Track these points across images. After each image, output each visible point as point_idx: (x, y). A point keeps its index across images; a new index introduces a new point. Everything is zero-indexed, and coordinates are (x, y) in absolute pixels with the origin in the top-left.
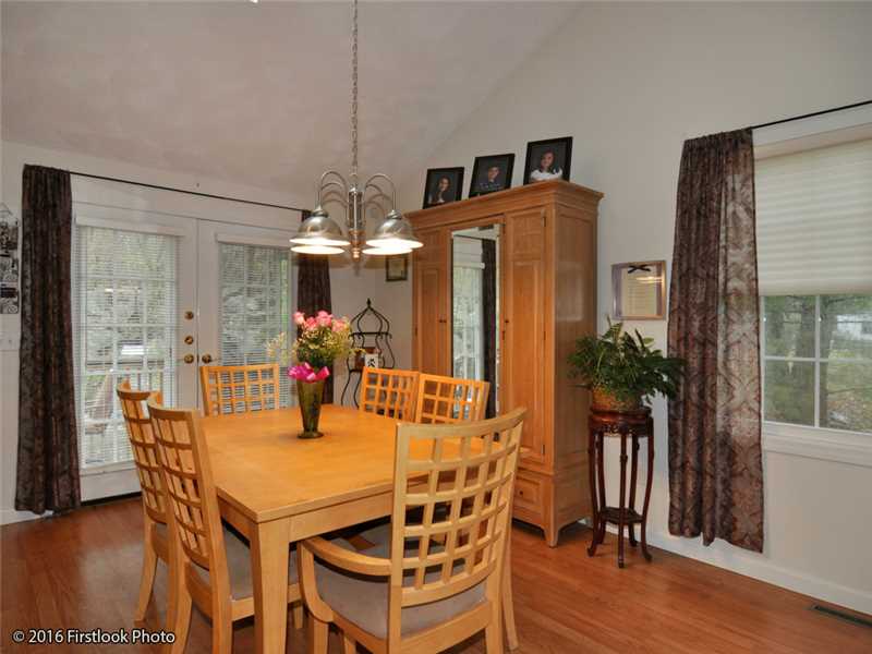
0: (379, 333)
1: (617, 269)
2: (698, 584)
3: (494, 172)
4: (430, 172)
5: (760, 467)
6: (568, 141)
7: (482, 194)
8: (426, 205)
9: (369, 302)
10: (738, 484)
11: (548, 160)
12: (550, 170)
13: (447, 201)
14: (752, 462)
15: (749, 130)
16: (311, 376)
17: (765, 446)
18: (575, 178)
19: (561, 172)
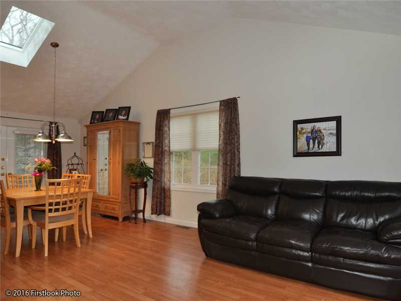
0: (78, 164)
1: (144, 143)
2: (158, 227)
3: (111, 114)
4: (93, 112)
5: (170, 195)
6: (129, 108)
7: (107, 121)
8: (91, 123)
9: (75, 154)
10: (166, 199)
11: (124, 113)
12: (124, 116)
13: (98, 122)
14: (168, 193)
15: (170, 109)
16: (38, 174)
17: (171, 189)
18: (130, 119)
19: (126, 117)
